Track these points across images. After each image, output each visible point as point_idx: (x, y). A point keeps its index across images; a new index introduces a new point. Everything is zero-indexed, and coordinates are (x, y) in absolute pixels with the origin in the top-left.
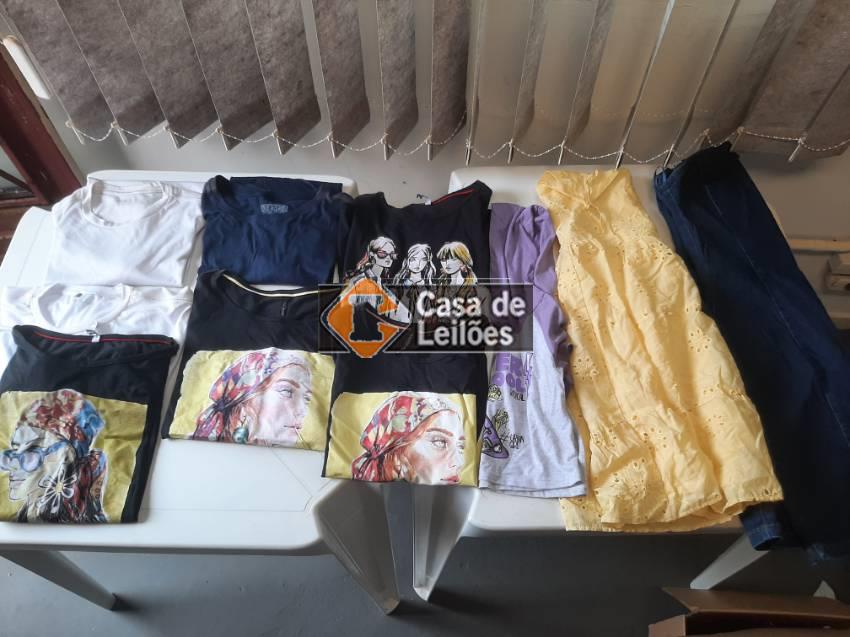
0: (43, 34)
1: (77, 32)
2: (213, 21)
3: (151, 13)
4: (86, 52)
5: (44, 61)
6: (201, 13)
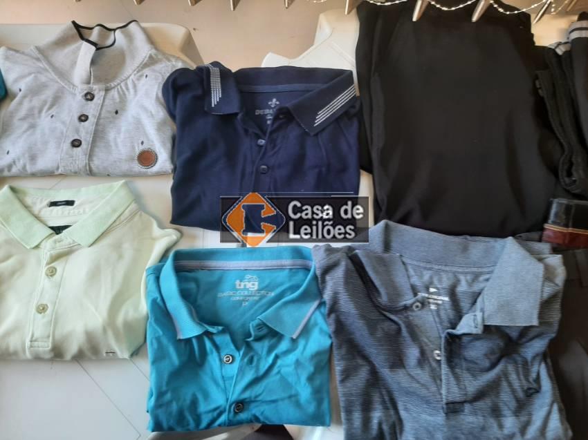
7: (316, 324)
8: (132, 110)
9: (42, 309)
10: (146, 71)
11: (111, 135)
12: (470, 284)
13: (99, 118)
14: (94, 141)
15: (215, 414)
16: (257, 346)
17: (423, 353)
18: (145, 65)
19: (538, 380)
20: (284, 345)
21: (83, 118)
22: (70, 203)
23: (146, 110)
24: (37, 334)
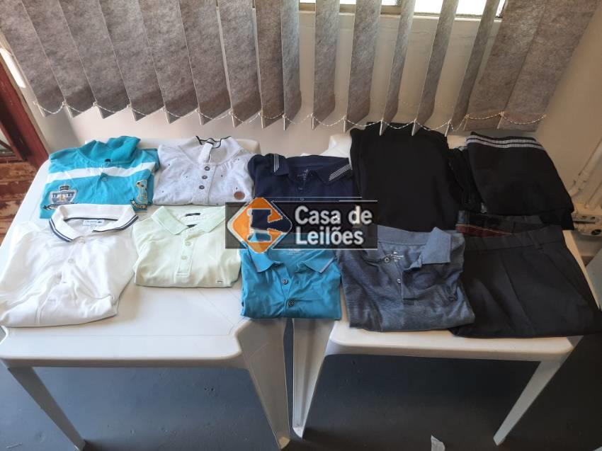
0: (23, 45)
1: (43, 42)
2: (126, 36)
3: (88, 31)
4: (48, 55)
5: (22, 61)
6: (118, 30)
7: (332, 269)
8: (230, 174)
9: (184, 258)
10: (239, 157)
11: (220, 185)
12: (415, 250)
13: (213, 177)
14: (211, 188)
15: (279, 306)
16: (300, 276)
17: (390, 279)
18: (238, 155)
19: (456, 294)
20: (316, 276)
21: (204, 177)
22: (198, 214)
23: (238, 174)
24: (182, 269)
